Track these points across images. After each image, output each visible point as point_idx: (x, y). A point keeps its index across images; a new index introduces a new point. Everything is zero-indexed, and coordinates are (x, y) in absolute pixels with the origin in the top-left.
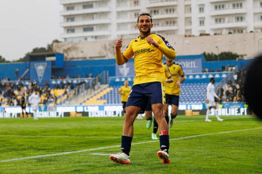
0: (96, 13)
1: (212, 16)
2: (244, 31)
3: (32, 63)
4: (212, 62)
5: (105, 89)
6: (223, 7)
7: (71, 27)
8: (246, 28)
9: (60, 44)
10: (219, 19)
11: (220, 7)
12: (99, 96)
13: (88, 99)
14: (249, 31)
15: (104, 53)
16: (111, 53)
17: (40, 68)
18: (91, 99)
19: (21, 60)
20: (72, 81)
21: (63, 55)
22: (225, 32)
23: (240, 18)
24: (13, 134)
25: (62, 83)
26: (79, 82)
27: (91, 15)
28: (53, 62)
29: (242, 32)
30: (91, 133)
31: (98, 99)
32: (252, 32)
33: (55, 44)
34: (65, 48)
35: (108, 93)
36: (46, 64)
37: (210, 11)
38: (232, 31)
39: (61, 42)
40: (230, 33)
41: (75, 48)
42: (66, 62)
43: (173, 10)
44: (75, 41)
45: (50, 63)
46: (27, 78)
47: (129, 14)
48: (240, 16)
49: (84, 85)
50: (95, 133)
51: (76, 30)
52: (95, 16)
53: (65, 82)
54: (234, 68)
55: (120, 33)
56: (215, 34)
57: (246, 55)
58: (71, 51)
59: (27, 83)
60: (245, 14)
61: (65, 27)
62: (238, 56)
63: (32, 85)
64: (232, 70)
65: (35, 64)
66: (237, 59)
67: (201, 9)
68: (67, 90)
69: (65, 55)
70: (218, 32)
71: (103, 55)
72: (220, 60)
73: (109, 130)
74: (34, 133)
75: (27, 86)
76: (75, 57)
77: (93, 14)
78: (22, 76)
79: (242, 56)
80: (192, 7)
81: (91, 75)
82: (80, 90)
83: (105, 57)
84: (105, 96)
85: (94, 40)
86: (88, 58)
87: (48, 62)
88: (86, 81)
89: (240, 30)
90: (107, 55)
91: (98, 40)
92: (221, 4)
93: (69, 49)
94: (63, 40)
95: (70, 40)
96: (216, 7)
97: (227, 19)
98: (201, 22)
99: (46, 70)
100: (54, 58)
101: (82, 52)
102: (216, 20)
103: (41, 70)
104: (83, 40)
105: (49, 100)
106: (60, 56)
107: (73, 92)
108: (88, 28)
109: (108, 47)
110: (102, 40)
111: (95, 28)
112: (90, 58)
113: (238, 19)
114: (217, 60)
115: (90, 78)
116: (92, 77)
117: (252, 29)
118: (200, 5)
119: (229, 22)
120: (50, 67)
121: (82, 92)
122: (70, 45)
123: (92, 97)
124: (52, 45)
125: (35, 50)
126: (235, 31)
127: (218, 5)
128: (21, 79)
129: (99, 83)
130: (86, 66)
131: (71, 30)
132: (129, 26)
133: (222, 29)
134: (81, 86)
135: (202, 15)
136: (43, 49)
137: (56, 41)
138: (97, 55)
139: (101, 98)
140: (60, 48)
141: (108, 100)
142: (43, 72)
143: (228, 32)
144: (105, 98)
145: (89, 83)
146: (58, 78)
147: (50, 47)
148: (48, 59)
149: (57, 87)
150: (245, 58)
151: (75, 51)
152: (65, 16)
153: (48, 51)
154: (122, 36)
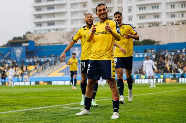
0: (56, 13)
1: (138, 15)
2: (160, 25)
3: (12, 48)
4: (138, 46)
5: (63, 65)
6: (145, 8)
7: (39, 22)
8: (161, 23)
9: (31, 34)
10: (142, 17)
11: (143, 8)
12: (59, 70)
13: (52, 72)
14: (163, 24)
15: (62, 40)
16: (67, 40)
17: (18, 51)
18: (53, 72)
19: (4, 46)
20: (40, 60)
21: (33, 42)
22: (146, 26)
23: (157, 16)
24: (3, 96)
25: (33, 61)
26: (45, 60)
27: (53, 14)
28: (27, 47)
29: (158, 25)
30: (57, 95)
31: (58, 72)
32: (165, 25)
33: (28, 35)
34: (36, 37)
35: (65, 68)
36: (22, 48)
37: (136, 11)
38: (151, 25)
39: (32, 33)
40: (150, 26)
41: (42, 37)
42: (36, 47)
43: (110, 11)
44: (42, 32)
45: (25, 48)
46: (9, 58)
47: (79, 14)
48: (156, 15)
49: (48, 62)
50: (60, 95)
51: (43, 25)
52: (56, 15)
53: (35, 61)
54: (153, 50)
55: (73, 26)
56: (140, 27)
57: (161, 42)
58: (39, 39)
59: (9, 61)
60: (160, 13)
61: (35, 23)
62: (155, 42)
63: (13, 63)
64: (151, 52)
65: (15, 48)
66: (155, 44)
67: (130, 10)
68: (37, 66)
69: (36, 42)
70: (142, 26)
71: (61, 42)
72: (143, 45)
73: (69, 93)
74: (18, 95)
75: (9, 64)
76: (42, 43)
77: (54, 13)
78: (5, 57)
79: (158, 42)
80: (123, 8)
81: (53, 56)
82: (46, 66)
83: (63, 43)
84: (63, 70)
85: (55, 31)
86: (51, 44)
87: (24, 47)
88: (50, 60)
89: (157, 24)
90: (65, 42)
91: (58, 31)
92: (144, 6)
93: (38, 38)
94: (33, 32)
95: (39, 31)
96: (140, 8)
97: (147, 17)
98: (129, 19)
99: (22, 52)
100: (27, 44)
101: (47, 40)
102: (140, 18)
103: (19, 52)
104: (47, 31)
105: (25, 73)
106: (32, 43)
107: (41, 67)
108: (51, 23)
109: (65, 36)
110: (61, 31)
111: (56, 23)
112: (53, 44)
113: (155, 16)
114: (141, 45)
115: (53, 58)
116: (54, 57)
117: (165, 24)
118: (129, 7)
119: (149, 19)
120: (25, 50)
121: (47, 67)
122: (38, 35)
123: (54, 71)
124: (26, 35)
125: (14, 39)
126: (153, 25)
127: (141, 7)
128: (5, 59)
129: (59, 61)
130: (50, 50)
131: (39, 24)
132: (80, 22)
133: (144, 24)
134: (46, 63)
135: (130, 14)
136: (20, 38)
137: (29, 32)
138: (58, 42)
139: (61, 72)
140: (31, 37)
141: (65, 73)
142: (20, 54)
143: (148, 25)
144: (63, 72)
145: (52, 61)
146: (30, 58)
147: (25, 37)
148: (24, 45)
149: (30, 64)
150: (160, 44)
151: (42, 39)
152: (35, 15)
153: (23, 39)
154: (75, 29)
